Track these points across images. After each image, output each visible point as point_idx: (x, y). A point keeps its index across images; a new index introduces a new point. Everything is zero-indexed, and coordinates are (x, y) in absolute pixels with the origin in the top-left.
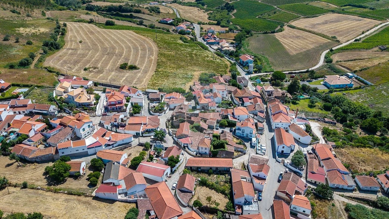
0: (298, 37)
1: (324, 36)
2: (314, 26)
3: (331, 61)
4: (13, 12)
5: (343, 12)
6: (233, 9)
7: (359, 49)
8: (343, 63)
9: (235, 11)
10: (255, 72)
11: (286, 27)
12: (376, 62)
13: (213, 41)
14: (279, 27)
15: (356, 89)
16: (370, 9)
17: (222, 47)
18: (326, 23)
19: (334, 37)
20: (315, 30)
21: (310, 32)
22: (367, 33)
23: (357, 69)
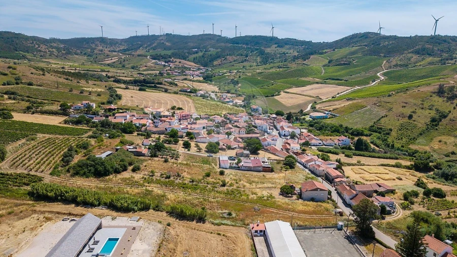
0: (292, 98)
1: (310, 96)
2: (303, 91)
3: (315, 108)
4: (67, 79)
5: (325, 83)
6: (238, 84)
7: (334, 101)
8: (323, 108)
9: (240, 85)
10: (264, 114)
11: (282, 93)
12: (343, 105)
13: (228, 100)
14: (277, 93)
15: (330, 118)
16: (345, 80)
17: (236, 103)
18: (312, 89)
19: (318, 96)
20: (304, 93)
21: (300, 94)
22: (341, 94)
23: (331, 109)
